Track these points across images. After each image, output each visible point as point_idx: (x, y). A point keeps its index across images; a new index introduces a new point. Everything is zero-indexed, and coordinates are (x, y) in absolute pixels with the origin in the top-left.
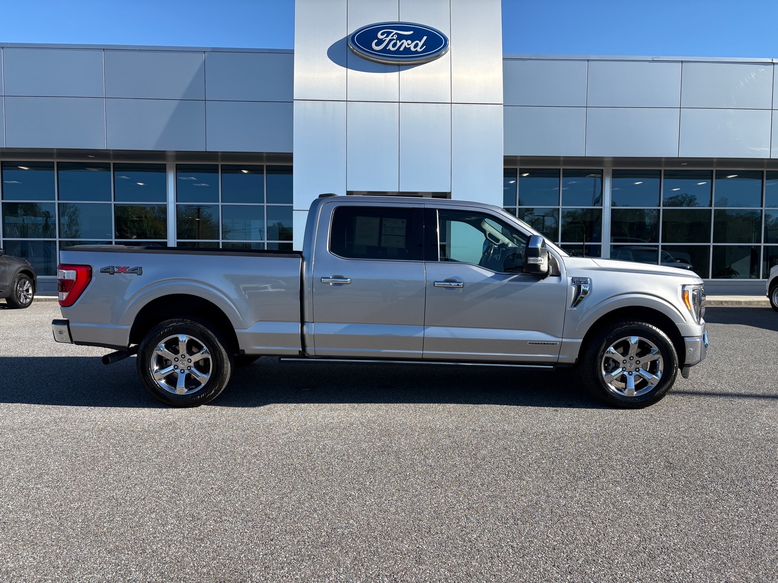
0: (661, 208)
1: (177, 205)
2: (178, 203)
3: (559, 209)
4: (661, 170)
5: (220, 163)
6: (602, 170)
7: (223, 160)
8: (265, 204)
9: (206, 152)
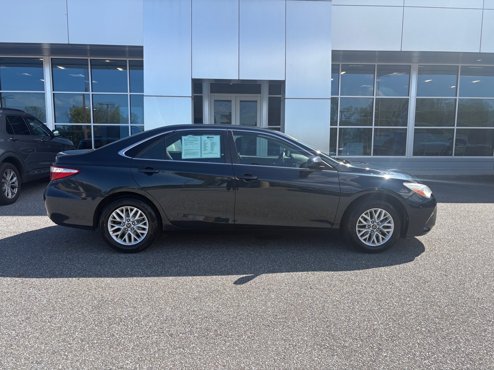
0: (458, 98)
1: (53, 94)
2: (54, 92)
3: (373, 98)
4: (458, 66)
5: (89, 59)
6: (411, 65)
7: (91, 55)
8: (129, 93)
9: (69, 44)
